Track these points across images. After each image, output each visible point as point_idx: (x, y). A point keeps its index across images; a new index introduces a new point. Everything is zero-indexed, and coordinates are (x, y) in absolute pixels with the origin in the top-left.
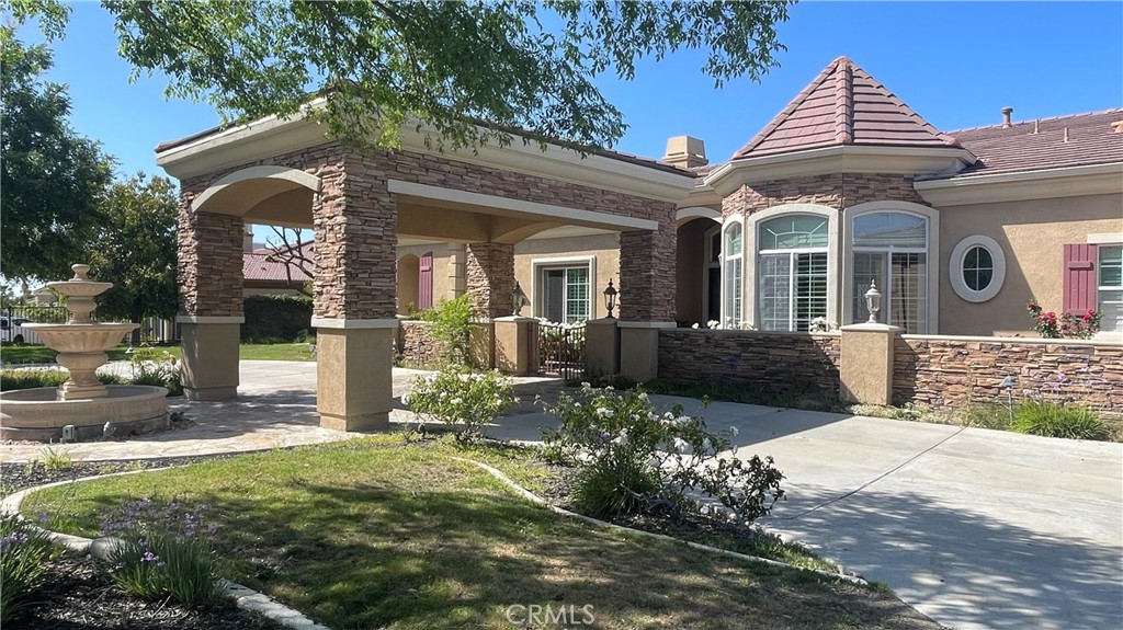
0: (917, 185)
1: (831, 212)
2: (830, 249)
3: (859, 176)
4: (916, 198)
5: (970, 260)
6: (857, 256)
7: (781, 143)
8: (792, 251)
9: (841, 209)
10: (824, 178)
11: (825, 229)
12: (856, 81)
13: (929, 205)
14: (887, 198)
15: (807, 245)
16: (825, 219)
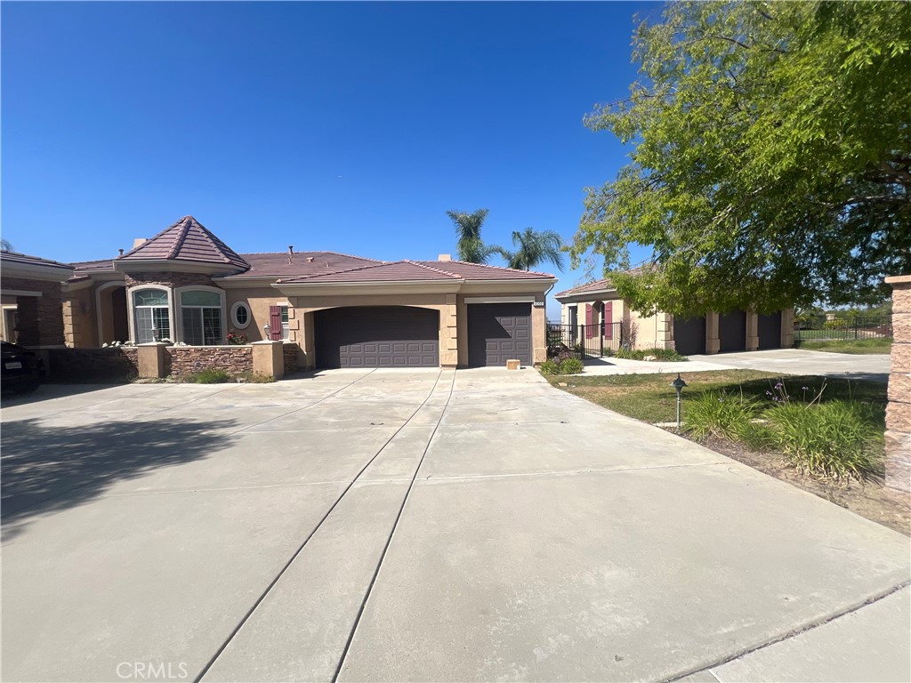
0: (213, 279)
1: (168, 289)
2: (169, 306)
3: (182, 274)
4: (214, 284)
5: (239, 312)
6: (185, 310)
7: (143, 254)
8: (152, 307)
9: (173, 289)
10: (164, 273)
11: (166, 297)
12: (191, 228)
13: (221, 288)
14: (199, 284)
15: (159, 304)
16: (166, 292)
